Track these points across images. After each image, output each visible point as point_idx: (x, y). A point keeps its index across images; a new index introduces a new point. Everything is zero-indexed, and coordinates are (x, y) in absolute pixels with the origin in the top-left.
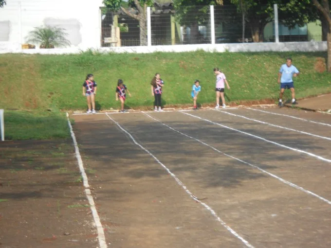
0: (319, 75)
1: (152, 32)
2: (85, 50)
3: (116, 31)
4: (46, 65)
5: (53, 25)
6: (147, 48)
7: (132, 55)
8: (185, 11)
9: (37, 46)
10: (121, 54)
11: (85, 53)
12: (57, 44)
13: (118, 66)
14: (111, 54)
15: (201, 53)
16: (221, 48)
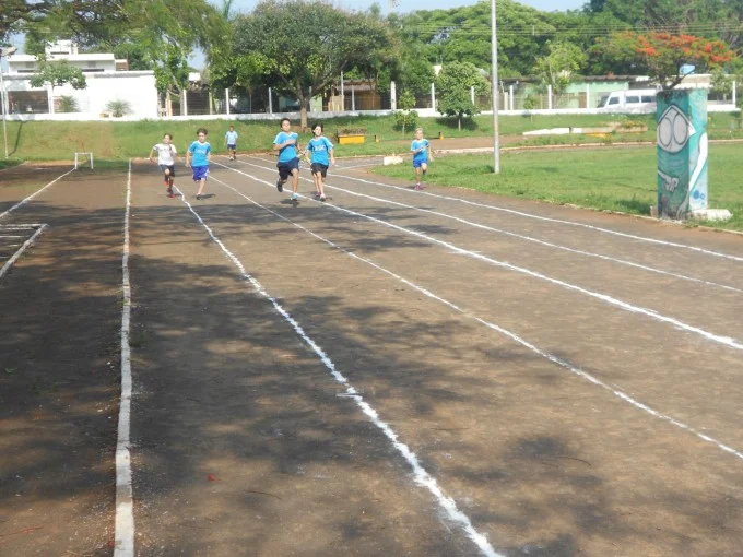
2: (143, 118)
3: (169, 103)
4: (117, 129)
5: (122, 99)
6: (185, 117)
8: (216, 90)
9: (111, 115)
11: (143, 121)
12: (125, 113)
13: (165, 128)
14: (161, 121)
15: (220, 121)
16: (233, 117)
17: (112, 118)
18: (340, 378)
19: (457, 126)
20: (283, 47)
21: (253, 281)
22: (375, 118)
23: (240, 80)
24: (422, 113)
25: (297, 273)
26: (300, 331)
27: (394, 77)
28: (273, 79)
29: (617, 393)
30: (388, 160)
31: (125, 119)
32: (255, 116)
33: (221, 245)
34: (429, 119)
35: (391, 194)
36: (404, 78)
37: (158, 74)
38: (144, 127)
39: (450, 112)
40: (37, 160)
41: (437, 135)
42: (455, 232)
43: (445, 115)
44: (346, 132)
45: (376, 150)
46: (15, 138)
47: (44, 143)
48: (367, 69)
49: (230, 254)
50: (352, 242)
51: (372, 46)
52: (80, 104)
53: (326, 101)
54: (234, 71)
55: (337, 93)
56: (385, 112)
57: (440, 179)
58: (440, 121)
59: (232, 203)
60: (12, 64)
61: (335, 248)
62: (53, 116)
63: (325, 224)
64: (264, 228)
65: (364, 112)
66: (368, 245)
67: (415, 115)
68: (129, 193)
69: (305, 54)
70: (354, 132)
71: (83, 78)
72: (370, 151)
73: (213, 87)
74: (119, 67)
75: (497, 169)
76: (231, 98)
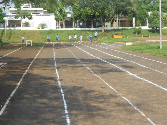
0: (100, 35)
1: (65, 25)
2: (50, 29)
3: (60, 24)
4: (41, 32)
5: (44, 23)
6: (64, 29)
7: (60, 30)
8: (75, 20)
9: (40, 28)
10: (58, 30)
11: (50, 30)
12: (45, 27)
13: (57, 33)
14: (56, 30)
15: (75, 30)
16: (80, 29)
17: (41, 29)
18: (66, 112)
19: (155, 33)
20: (97, 6)
21: (59, 82)
22: (127, 29)
23: (83, 17)
24: (143, 28)
25: (74, 80)
26: (63, 97)
27: (134, 16)
28: (94, 17)
29: (147, 119)
30: (127, 44)
31: (45, 29)
32: (87, 29)
33: (57, 71)
34: (146, 30)
35: (122, 55)
36: (138, 16)
37: (56, 15)
38: (51, 32)
39: (153, 28)
40: (15, 42)
41: (148, 35)
42: (134, 68)
43: (151, 29)
44: (116, 34)
45: (126, 40)
46: (9, 35)
47: (18, 37)
48: (125, 13)
49: (57, 74)
50: (100, 70)
51: (126, 6)
52: (31, 24)
53: (112, 24)
54: (81, 14)
55: (116, 21)
56: (131, 28)
57: (141, 50)
58: (149, 31)
59: (69, 57)
60: (10, 11)
61: (91, 72)
62: (22, 28)
63: (95, 65)
64: (74, 65)
65: (123, 28)
66: (103, 71)
67: (141, 28)
68: (38, 53)
69: (104, 8)
70: (119, 34)
71: (32, 16)
72: (124, 41)
73: (74, 19)
74: (44, 12)
75: (161, 47)
76: (79, 23)
